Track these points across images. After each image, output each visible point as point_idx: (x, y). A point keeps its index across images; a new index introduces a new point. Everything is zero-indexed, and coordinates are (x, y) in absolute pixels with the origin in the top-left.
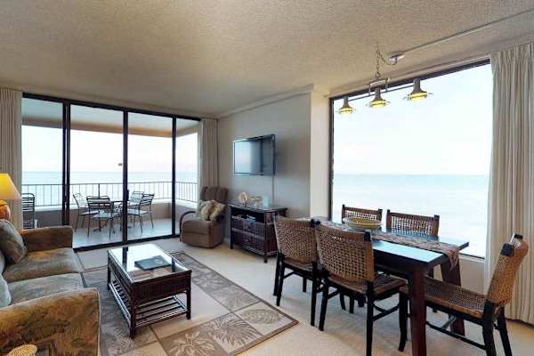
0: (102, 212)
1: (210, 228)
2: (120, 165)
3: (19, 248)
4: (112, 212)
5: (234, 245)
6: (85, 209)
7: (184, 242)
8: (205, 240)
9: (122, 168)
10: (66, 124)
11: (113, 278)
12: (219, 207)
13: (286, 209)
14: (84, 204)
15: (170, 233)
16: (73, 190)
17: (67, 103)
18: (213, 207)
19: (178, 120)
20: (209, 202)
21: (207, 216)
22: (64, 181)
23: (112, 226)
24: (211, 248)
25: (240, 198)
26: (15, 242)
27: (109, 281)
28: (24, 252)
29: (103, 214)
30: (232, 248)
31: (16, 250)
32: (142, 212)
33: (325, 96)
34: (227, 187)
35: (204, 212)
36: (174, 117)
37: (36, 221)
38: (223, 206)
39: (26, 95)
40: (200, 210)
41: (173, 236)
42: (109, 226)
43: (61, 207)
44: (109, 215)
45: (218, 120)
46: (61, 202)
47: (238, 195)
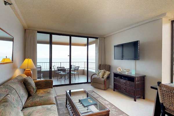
0: (62, 72)
1: (105, 81)
2: (68, 56)
3: (33, 89)
4: (65, 72)
5: (115, 90)
6: (57, 71)
7: (93, 86)
8: (102, 86)
9: (69, 57)
10: (51, 43)
11: (68, 103)
12: (108, 73)
13: (145, 76)
14: (56, 69)
15: (86, 81)
16: (53, 64)
17: (51, 34)
18: (105, 73)
19: (89, 38)
20: (102, 70)
21: (102, 76)
22: (50, 61)
23: (65, 77)
24: (105, 90)
25: (118, 69)
26: (32, 87)
27: (67, 104)
28: (35, 90)
29: (62, 73)
30: (114, 91)
31: (32, 90)
32: (75, 73)
33: (169, 20)
34: (110, 65)
35: (101, 74)
36: (88, 38)
37: (42, 74)
38: (109, 72)
39: (39, 32)
40: (99, 73)
41: (87, 83)
42: (64, 77)
43: (49, 70)
44: (64, 73)
45: (105, 38)
46: (49, 68)
47: (117, 68)
